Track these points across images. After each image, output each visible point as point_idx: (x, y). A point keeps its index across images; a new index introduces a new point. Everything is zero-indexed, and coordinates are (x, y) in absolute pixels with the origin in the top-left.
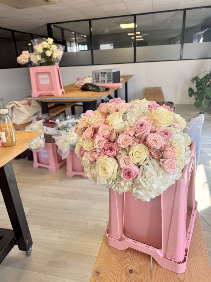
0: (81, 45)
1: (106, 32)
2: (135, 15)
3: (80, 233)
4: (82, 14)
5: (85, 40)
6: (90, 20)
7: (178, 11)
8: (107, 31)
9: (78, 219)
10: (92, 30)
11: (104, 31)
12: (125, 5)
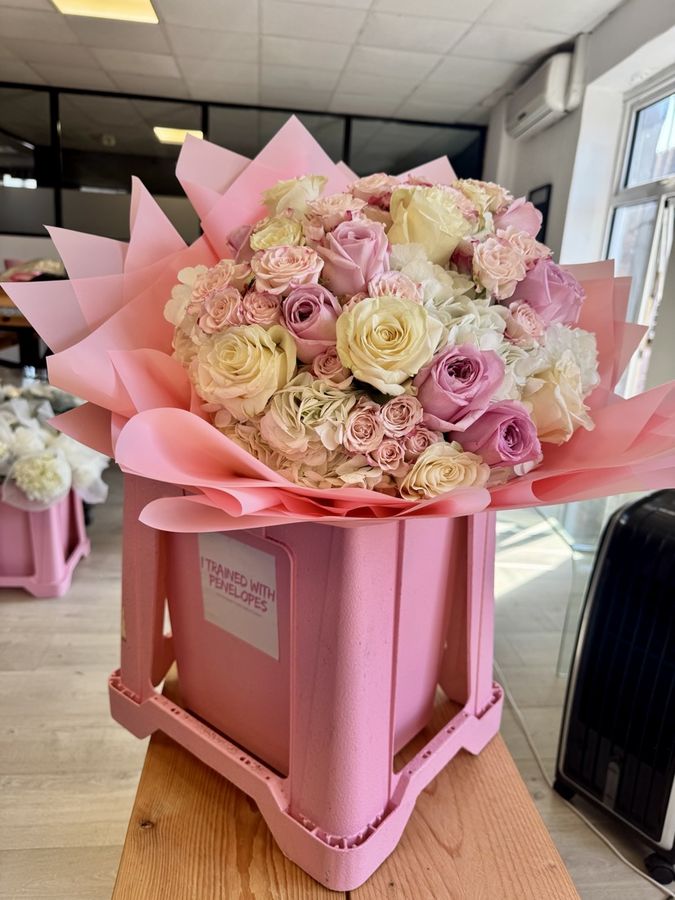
0: (13, 176)
1: (105, 142)
2: (205, 105)
3: (30, 777)
4: (27, 63)
5: (30, 162)
6: (54, 92)
7: (328, 119)
8: (109, 140)
9: (16, 732)
10: (59, 127)
11: (98, 138)
12: (178, 65)
